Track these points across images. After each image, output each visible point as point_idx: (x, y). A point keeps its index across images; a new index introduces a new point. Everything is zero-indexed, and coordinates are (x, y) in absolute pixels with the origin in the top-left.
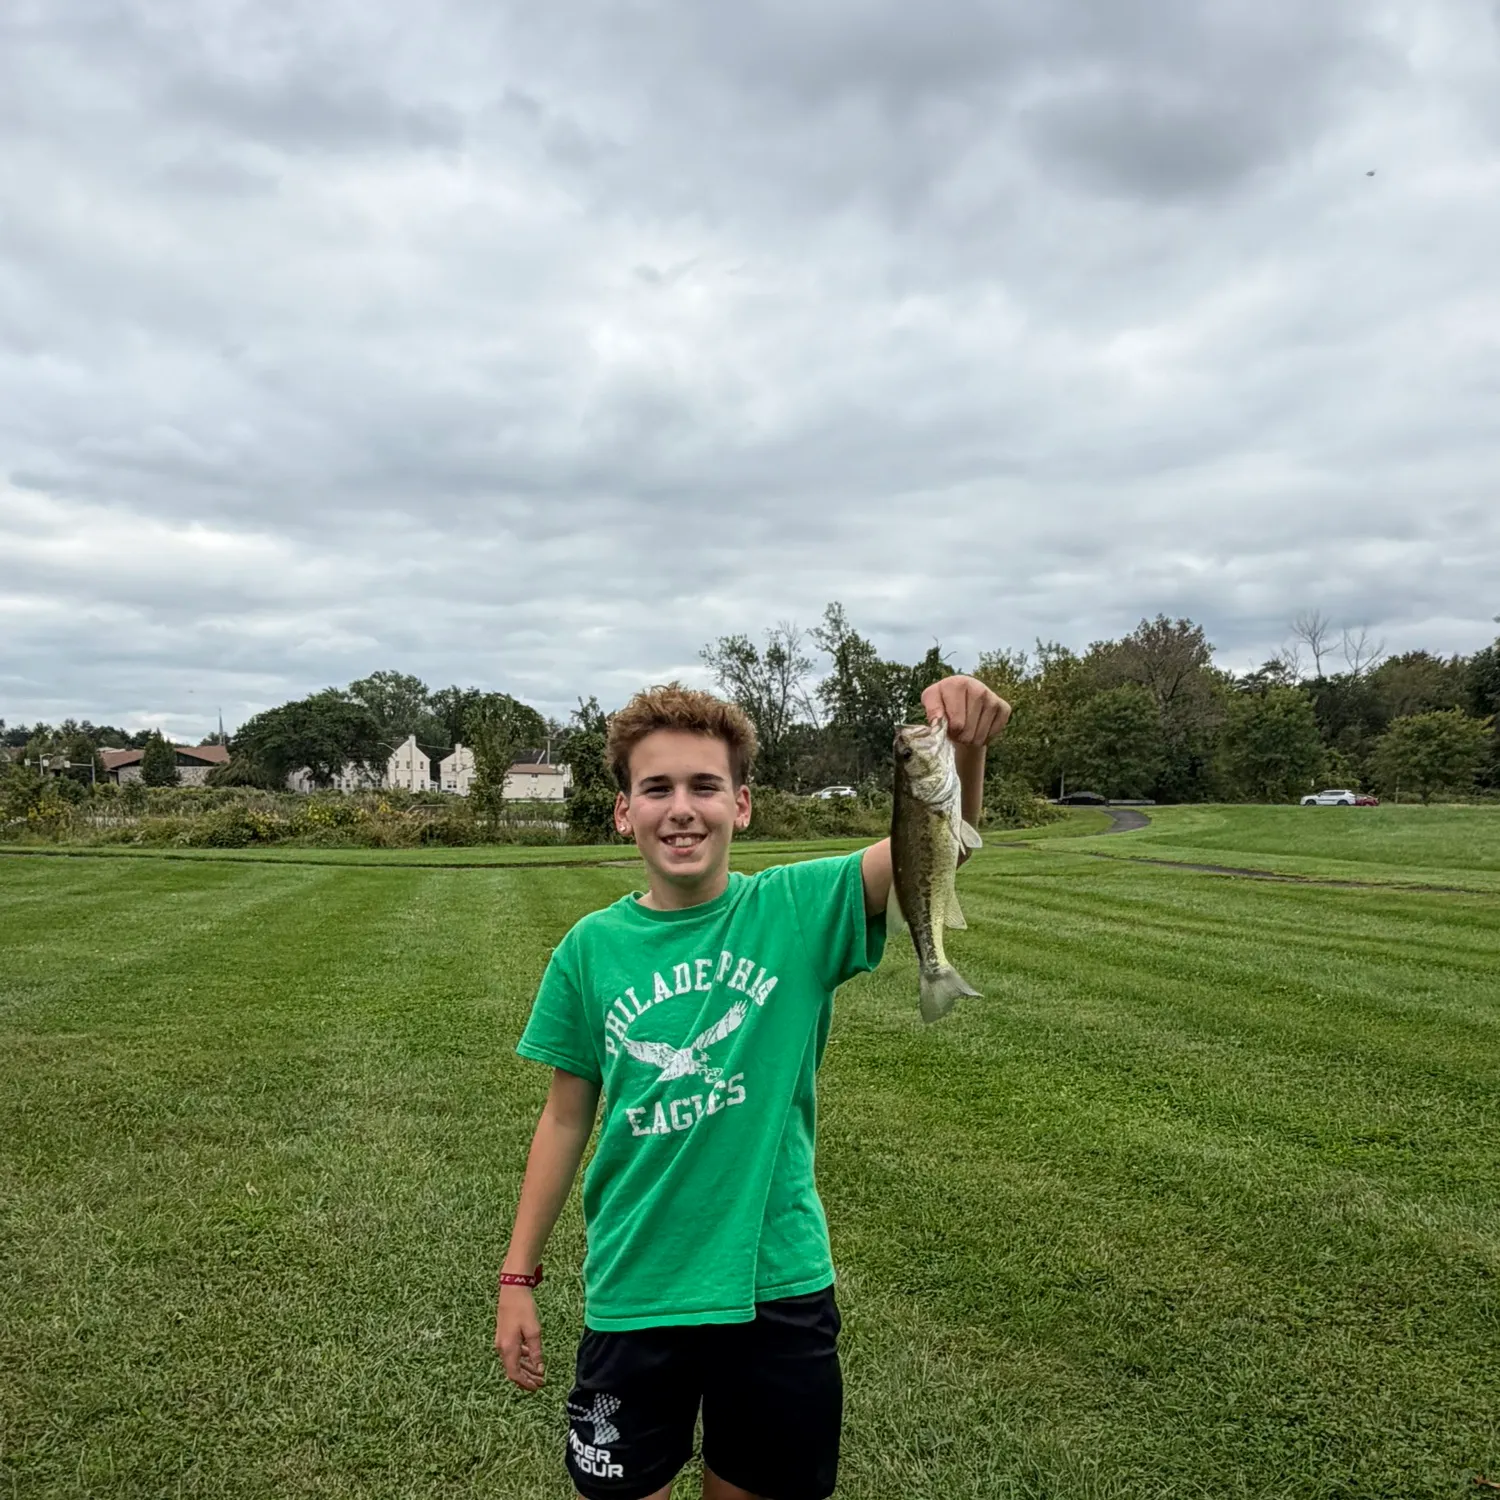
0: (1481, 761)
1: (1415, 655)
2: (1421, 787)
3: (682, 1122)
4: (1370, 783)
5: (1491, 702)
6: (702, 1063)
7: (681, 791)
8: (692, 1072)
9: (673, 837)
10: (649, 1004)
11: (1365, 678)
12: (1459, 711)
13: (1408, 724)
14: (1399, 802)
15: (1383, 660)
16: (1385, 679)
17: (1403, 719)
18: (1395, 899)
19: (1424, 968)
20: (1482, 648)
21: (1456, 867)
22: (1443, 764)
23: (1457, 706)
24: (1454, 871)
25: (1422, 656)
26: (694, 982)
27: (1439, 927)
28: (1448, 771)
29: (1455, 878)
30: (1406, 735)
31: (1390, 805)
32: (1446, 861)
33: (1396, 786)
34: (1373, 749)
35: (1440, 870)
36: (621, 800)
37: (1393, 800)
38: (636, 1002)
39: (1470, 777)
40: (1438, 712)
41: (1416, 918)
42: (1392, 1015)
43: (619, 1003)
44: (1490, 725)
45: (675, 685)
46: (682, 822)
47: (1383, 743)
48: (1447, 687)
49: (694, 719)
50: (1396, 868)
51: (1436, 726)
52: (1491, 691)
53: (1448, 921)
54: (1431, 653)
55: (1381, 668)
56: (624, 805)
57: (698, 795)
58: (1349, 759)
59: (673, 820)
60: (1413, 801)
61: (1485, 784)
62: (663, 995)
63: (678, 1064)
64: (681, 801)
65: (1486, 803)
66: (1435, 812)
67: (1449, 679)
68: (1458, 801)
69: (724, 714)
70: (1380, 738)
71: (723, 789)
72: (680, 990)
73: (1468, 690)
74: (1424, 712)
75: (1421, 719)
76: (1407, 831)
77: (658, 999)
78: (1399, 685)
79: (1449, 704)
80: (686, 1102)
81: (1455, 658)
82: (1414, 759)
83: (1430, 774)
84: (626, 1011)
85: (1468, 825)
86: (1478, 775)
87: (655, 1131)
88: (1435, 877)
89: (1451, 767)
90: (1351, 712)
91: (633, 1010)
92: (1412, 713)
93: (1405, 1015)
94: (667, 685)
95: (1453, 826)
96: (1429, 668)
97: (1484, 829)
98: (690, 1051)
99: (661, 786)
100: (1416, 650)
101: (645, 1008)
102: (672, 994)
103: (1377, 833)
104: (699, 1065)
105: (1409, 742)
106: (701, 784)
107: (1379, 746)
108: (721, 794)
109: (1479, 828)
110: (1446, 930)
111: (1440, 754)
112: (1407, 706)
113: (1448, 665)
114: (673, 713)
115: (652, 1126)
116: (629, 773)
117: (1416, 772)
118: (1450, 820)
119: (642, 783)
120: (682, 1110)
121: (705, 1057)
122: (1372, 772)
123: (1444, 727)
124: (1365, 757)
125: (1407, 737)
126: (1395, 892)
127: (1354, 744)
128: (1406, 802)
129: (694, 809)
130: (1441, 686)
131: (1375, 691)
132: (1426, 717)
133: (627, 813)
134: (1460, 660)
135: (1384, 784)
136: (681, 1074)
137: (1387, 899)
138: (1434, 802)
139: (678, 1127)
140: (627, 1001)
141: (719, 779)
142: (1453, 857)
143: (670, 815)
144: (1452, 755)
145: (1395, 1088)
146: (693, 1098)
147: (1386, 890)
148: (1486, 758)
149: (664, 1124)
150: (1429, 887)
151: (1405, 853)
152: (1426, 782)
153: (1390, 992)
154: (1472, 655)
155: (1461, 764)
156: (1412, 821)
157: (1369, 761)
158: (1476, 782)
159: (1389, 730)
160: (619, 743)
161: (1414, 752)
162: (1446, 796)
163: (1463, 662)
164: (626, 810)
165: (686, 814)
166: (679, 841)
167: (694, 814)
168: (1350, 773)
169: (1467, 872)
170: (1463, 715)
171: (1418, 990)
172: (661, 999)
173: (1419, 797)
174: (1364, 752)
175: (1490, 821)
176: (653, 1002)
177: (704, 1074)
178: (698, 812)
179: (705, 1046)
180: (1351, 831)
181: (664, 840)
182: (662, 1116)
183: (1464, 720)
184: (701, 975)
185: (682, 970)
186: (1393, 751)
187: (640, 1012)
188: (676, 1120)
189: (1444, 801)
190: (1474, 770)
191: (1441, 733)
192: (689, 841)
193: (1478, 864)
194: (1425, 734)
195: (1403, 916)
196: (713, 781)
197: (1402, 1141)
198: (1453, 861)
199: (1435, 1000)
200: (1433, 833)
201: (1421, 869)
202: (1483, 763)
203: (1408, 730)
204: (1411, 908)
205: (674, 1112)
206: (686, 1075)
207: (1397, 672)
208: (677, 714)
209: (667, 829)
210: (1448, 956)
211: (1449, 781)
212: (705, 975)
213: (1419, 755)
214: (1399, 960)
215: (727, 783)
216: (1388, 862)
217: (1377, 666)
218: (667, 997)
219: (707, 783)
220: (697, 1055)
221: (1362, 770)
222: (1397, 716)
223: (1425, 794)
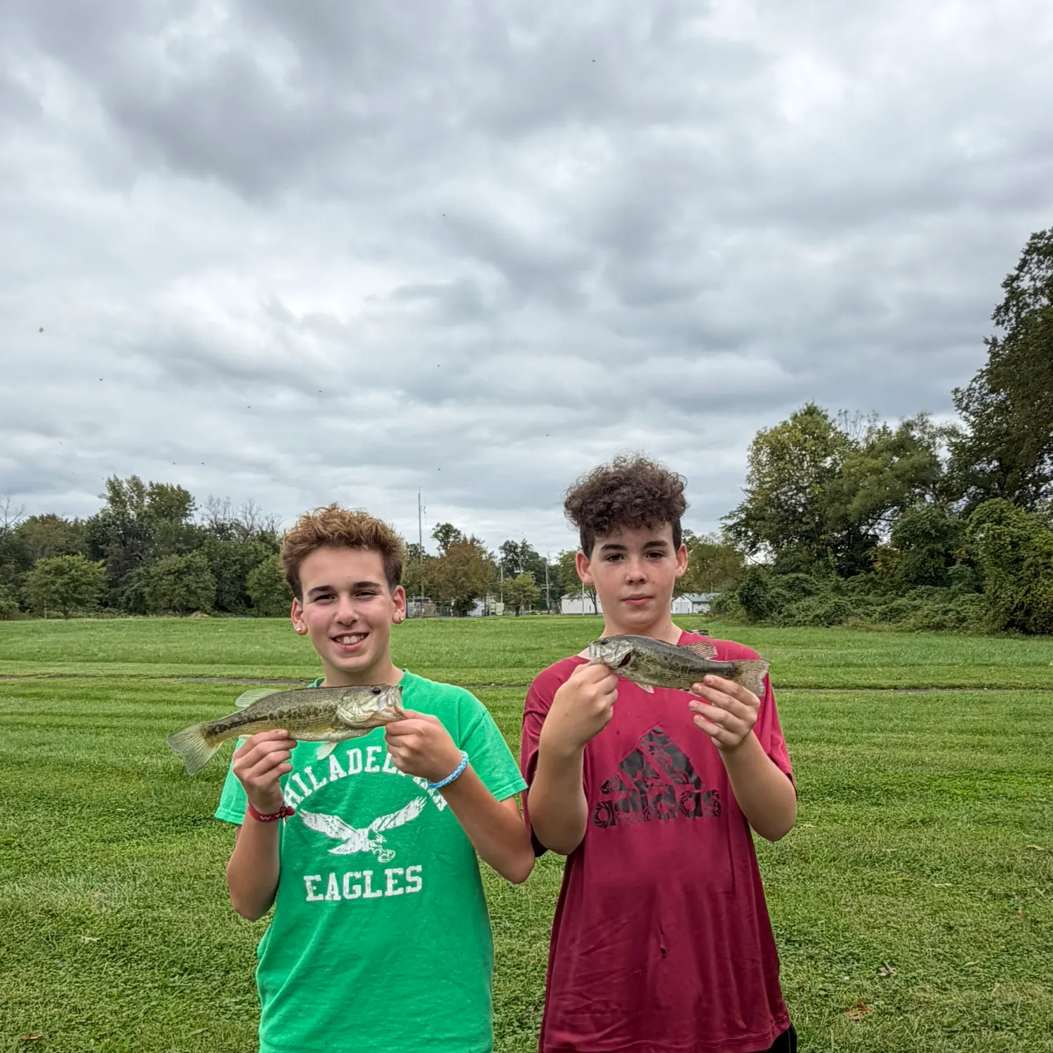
0: (100, 589)
1: (49, 517)
2: (62, 607)
3: (352, 892)
4: (26, 605)
5: (103, 551)
6: (377, 843)
7: (344, 598)
8: (366, 849)
9: (341, 636)
10: (325, 781)
11: (14, 530)
12: (81, 557)
13: (47, 564)
14: (48, 618)
15: (25, 518)
16: (28, 532)
17: (43, 560)
18: (36, 685)
19: (47, 730)
20: (93, 515)
21: (81, 661)
22: (74, 592)
23: (80, 553)
24: (79, 664)
25: (53, 517)
26: (364, 765)
27: (63, 702)
28: (78, 596)
29: (77, 668)
30: (46, 571)
31: (42, 620)
32: (73, 656)
33: (44, 607)
34: (25, 581)
35: (70, 663)
36: (296, 604)
37: (44, 617)
38: (313, 779)
39: (93, 600)
40: (67, 556)
41: (50, 697)
42: (19, 764)
43: (296, 777)
44: (103, 565)
45: (334, 507)
46: (349, 624)
47: (32, 576)
48: (73, 539)
49: (352, 538)
50: (40, 663)
51: (67, 565)
52: (102, 544)
53: (71, 698)
54: (59, 515)
55: (25, 524)
56: (298, 609)
57: (359, 599)
58: (8, 588)
59: (340, 623)
60: (58, 617)
61: (106, 605)
62: (337, 774)
63: (356, 841)
64: (345, 607)
65: (107, 617)
66: (71, 625)
67: (74, 535)
68: (89, 617)
69: (377, 530)
70: (29, 573)
71: (380, 593)
72: (352, 771)
73: (87, 542)
74: (58, 556)
75: (56, 561)
76: (51, 638)
77: (333, 778)
78: (39, 536)
79: (74, 550)
80: (358, 875)
81: (76, 520)
82: (53, 588)
83: (67, 598)
84: (303, 787)
85: (92, 633)
86: (100, 599)
87: (328, 898)
88: (67, 668)
89: (81, 594)
90: (6, 554)
91: (310, 786)
92: (49, 557)
93: (27, 762)
94: (327, 507)
95: (82, 633)
96: (59, 527)
97: (103, 635)
98: (366, 831)
99: (326, 594)
100: (49, 513)
101: (321, 785)
102: (345, 774)
103: (30, 640)
104: (374, 845)
105: (49, 576)
106: (361, 591)
107: (29, 579)
108: (379, 598)
109: (100, 634)
110: (68, 703)
111: (71, 585)
112: (46, 552)
113: (72, 525)
114: (332, 534)
115: (325, 894)
116: (301, 583)
117: (56, 596)
118: (80, 629)
119: (311, 593)
120: (353, 881)
121: (380, 839)
122: (26, 597)
123: (72, 566)
124: (21, 586)
125: (48, 572)
126: (37, 680)
127: (11, 578)
128: (54, 618)
129: (356, 612)
130: (68, 539)
131: (22, 540)
132: (59, 559)
133: (302, 616)
134: (79, 521)
135: (36, 606)
136: (356, 850)
137: (30, 686)
138: (73, 617)
139: (348, 897)
140: (305, 778)
141: (377, 585)
142: (79, 655)
143: (337, 618)
144: (80, 585)
145: (12, 811)
146: (365, 873)
147: (33, 680)
148: (104, 588)
149: (336, 892)
150: (62, 676)
151: (48, 653)
152: (64, 604)
153: (20, 748)
154: (86, 519)
155: (86, 591)
156: (55, 631)
157: (23, 589)
158: (99, 604)
159: (34, 567)
160: (290, 559)
161: (53, 583)
162: (80, 614)
163: (81, 524)
164: (301, 612)
165: (350, 618)
166: (347, 640)
167: (357, 617)
168: (10, 597)
169: (88, 664)
170: (85, 559)
171: (40, 744)
172: (336, 778)
173: (62, 614)
174: (20, 583)
175: (108, 629)
176: (328, 779)
177: (378, 854)
178: (359, 614)
179: (382, 829)
180: (11, 639)
181: (334, 639)
182: (335, 884)
183: (86, 562)
184: (370, 759)
185: (355, 755)
186: (39, 583)
187: (316, 788)
188: (346, 890)
189: (80, 617)
190: (95, 595)
191: (71, 570)
192: (354, 639)
193: (95, 658)
194: (59, 571)
195: (40, 696)
196: (372, 588)
197: (13, 846)
198: (79, 658)
199: (51, 750)
200: (70, 638)
201: (58, 664)
202: (102, 591)
203: (47, 568)
204: (46, 690)
205: (346, 882)
206: (360, 852)
207: (37, 527)
208: (336, 534)
209: (335, 631)
210: (66, 720)
211: (81, 602)
212: (374, 759)
213: (57, 585)
214: (29, 726)
215: (384, 588)
216: (33, 660)
217: (21, 522)
218: (341, 776)
219: (366, 589)
220: (372, 836)
221: (19, 595)
222: (40, 558)
223: (65, 612)
